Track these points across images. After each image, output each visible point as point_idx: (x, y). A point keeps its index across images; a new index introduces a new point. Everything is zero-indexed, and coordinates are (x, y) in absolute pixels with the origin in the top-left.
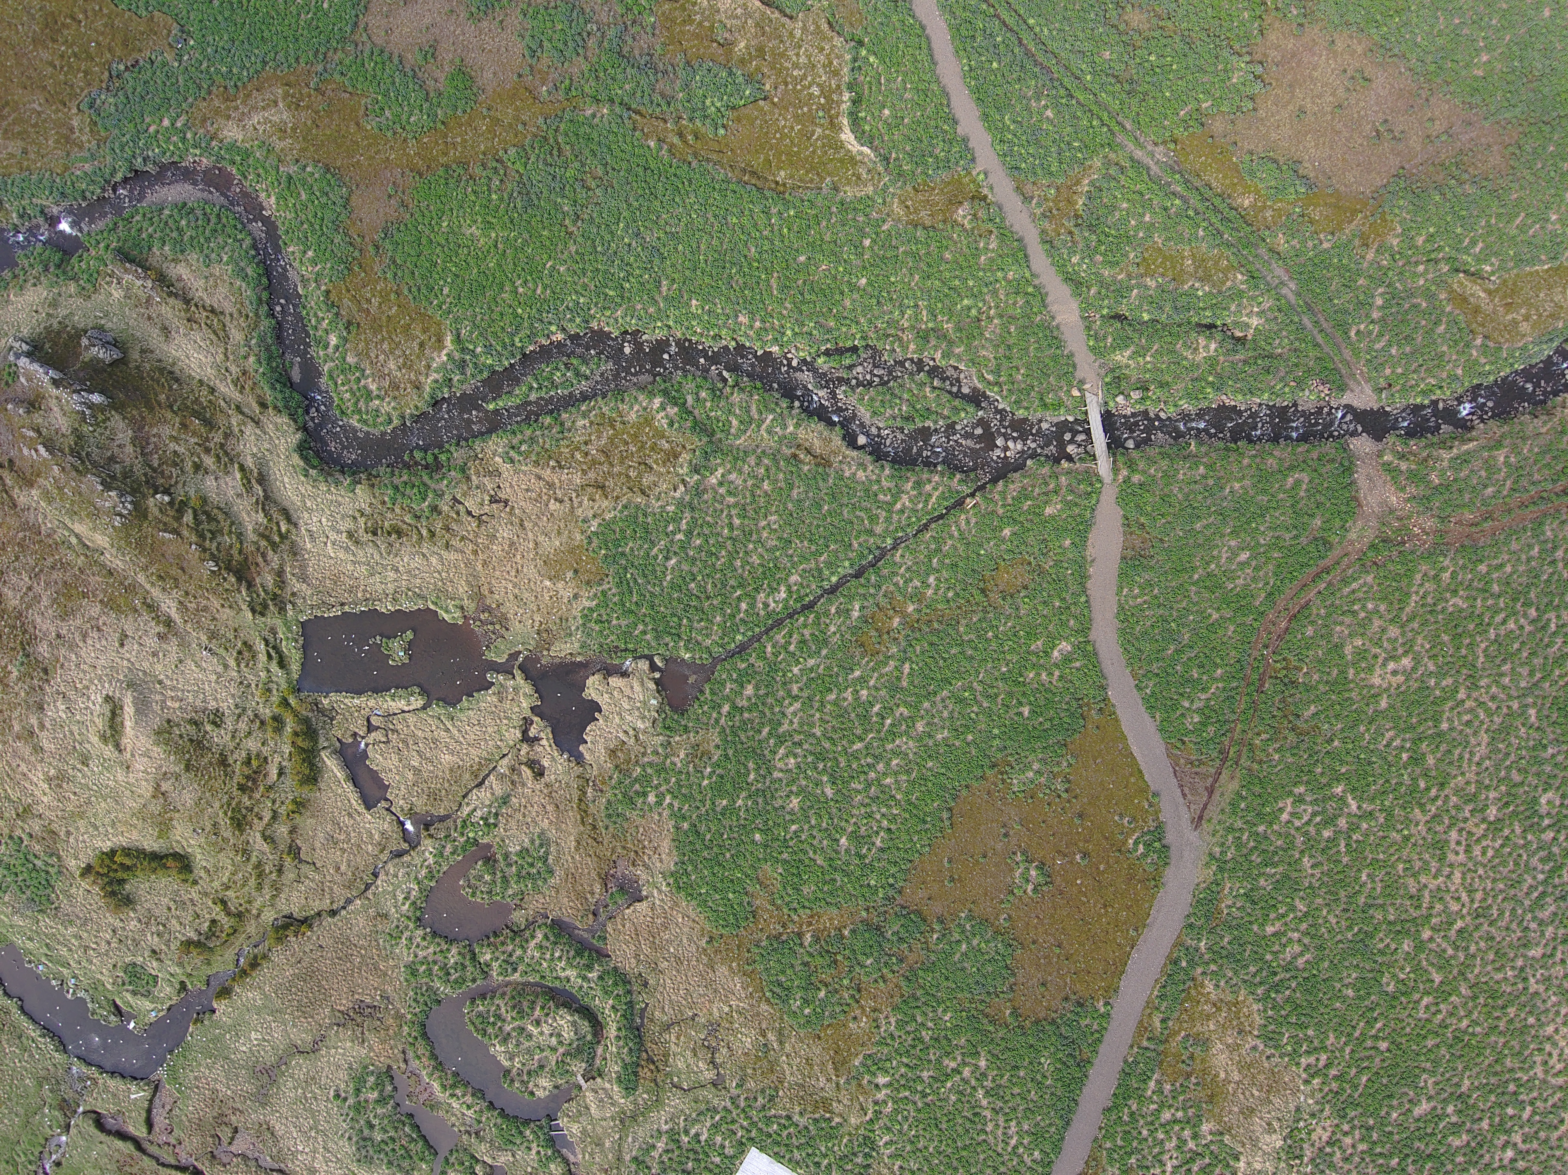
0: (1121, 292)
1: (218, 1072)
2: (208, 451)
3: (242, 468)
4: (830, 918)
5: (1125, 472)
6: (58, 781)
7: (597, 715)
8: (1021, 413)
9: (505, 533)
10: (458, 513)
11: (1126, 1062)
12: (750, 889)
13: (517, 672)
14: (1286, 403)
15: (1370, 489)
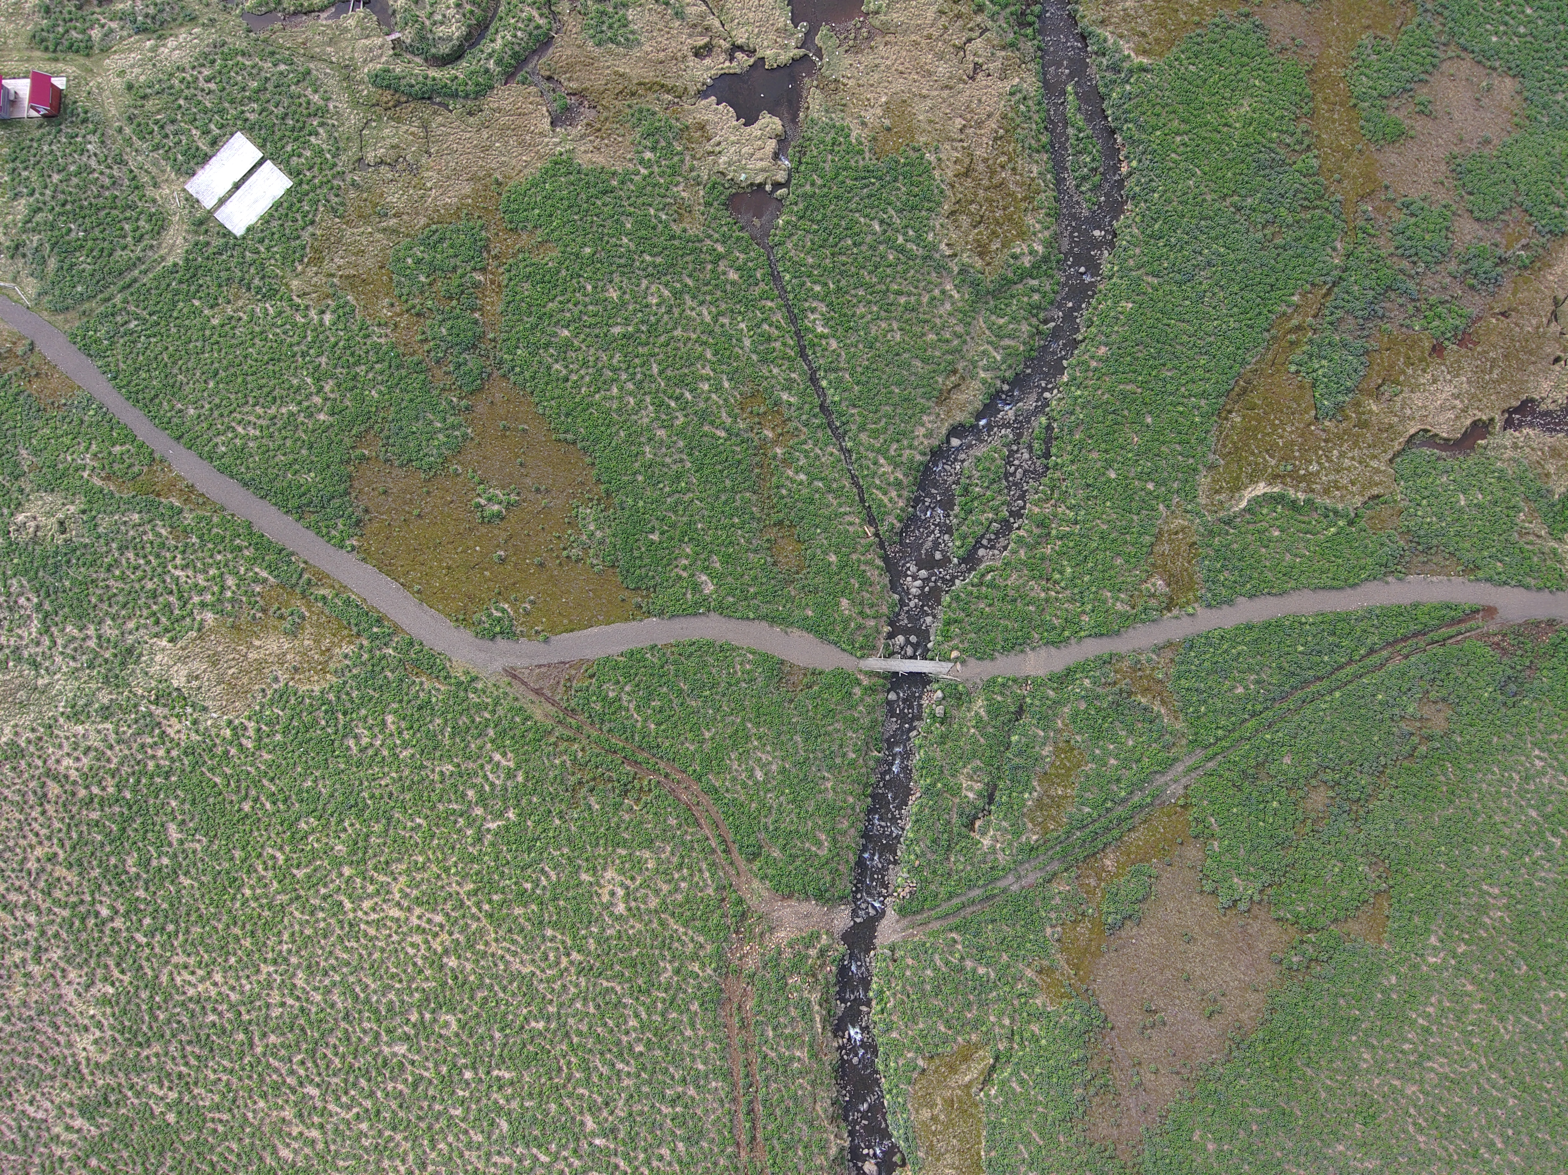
0: (1045, 721)
4: (495, 304)
5: (865, 683)
7: (743, 120)
8: (946, 599)
9: (942, 69)
10: (971, 30)
11: (293, 554)
12: (539, 232)
13: (802, 52)
14: (899, 854)
15: (796, 913)
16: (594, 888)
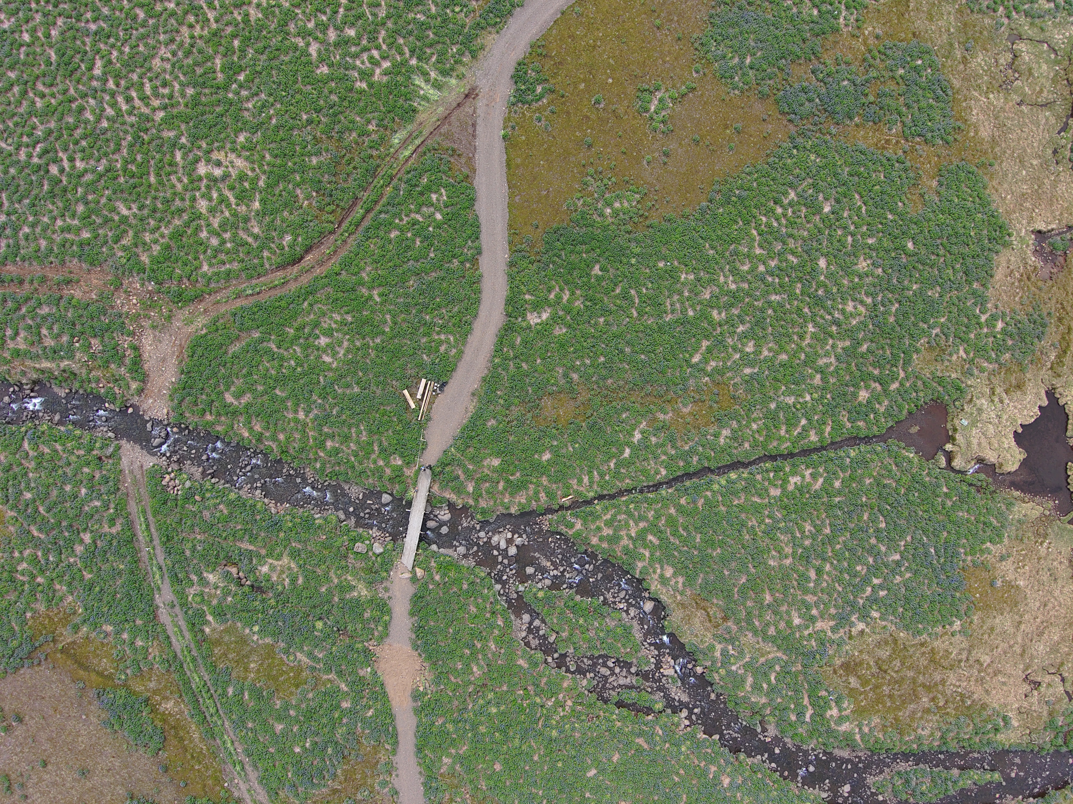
4: (866, 140)
7: (1020, 430)
8: (482, 572)
9: (1040, 647)
12: (935, 198)
14: (213, 480)
15: (164, 360)
16: (228, 146)
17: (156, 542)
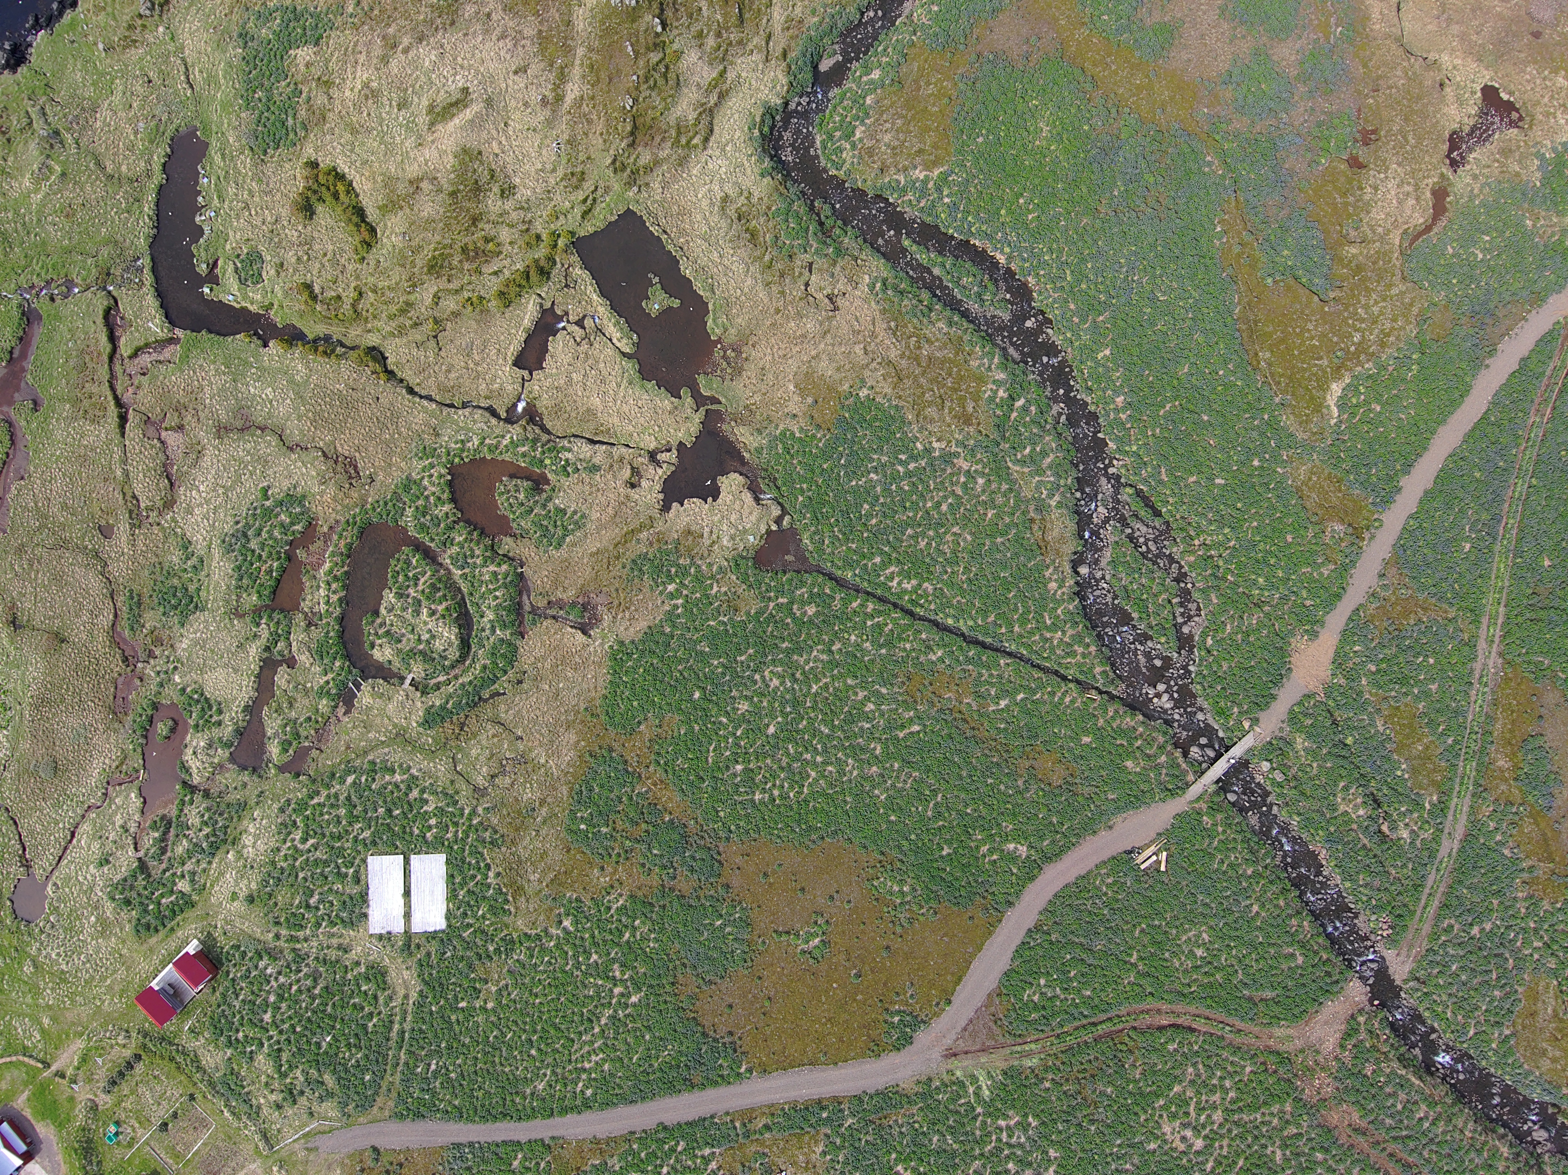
0: (1357, 707)
1: (218, 382)
2: (719, 35)
3: (723, 74)
4: (671, 797)
5: (1204, 807)
6: (371, 94)
8: (1196, 688)
9: (810, 326)
10: (800, 275)
11: (712, 1117)
12: (651, 718)
13: (702, 410)
14: (1352, 906)
15: (1326, 1023)
16: (1166, 1147)
17: (1427, 891)
